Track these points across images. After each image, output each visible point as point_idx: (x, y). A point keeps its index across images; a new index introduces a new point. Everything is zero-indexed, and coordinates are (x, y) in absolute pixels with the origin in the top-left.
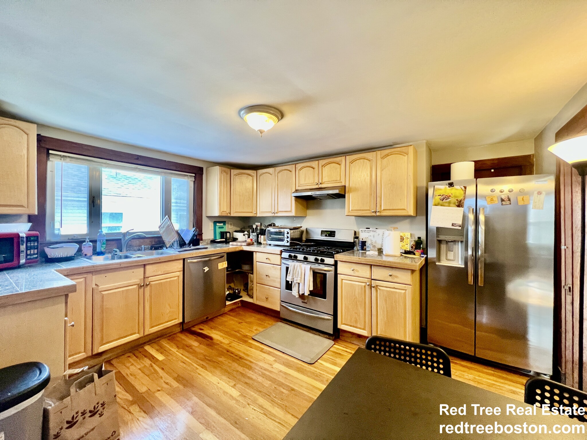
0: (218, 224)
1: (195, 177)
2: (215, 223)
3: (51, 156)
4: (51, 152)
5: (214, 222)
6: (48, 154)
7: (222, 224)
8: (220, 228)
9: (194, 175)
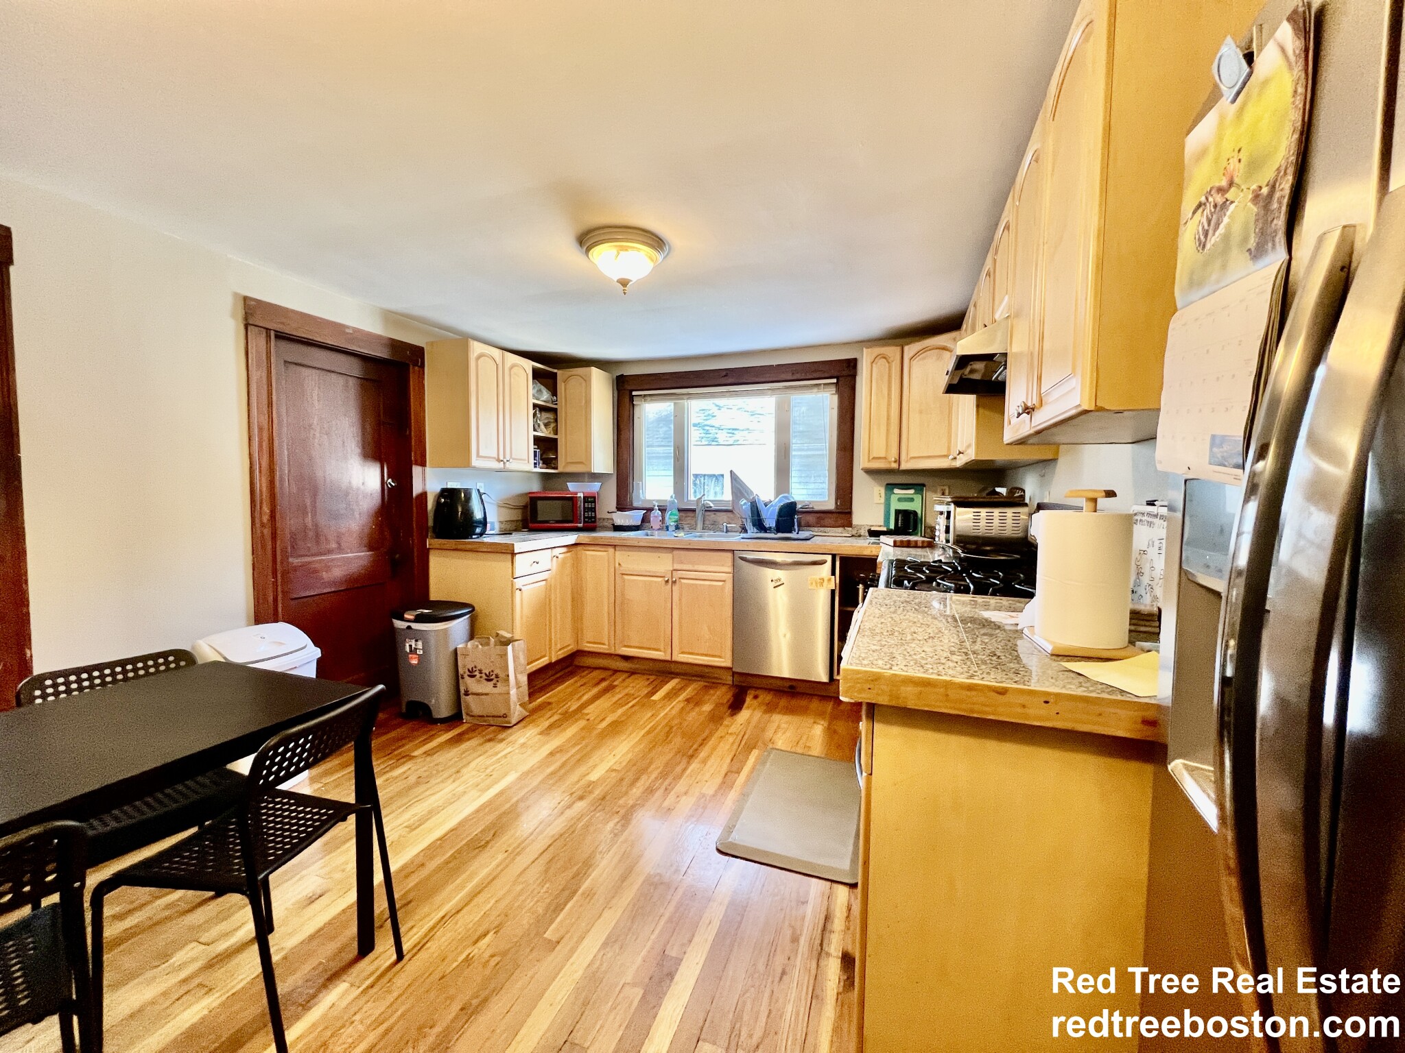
0: (896, 491)
1: (837, 384)
2: (890, 487)
3: (635, 399)
4: (634, 393)
5: (887, 484)
6: (632, 398)
7: (912, 491)
8: (900, 500)
9: (834, 381)
